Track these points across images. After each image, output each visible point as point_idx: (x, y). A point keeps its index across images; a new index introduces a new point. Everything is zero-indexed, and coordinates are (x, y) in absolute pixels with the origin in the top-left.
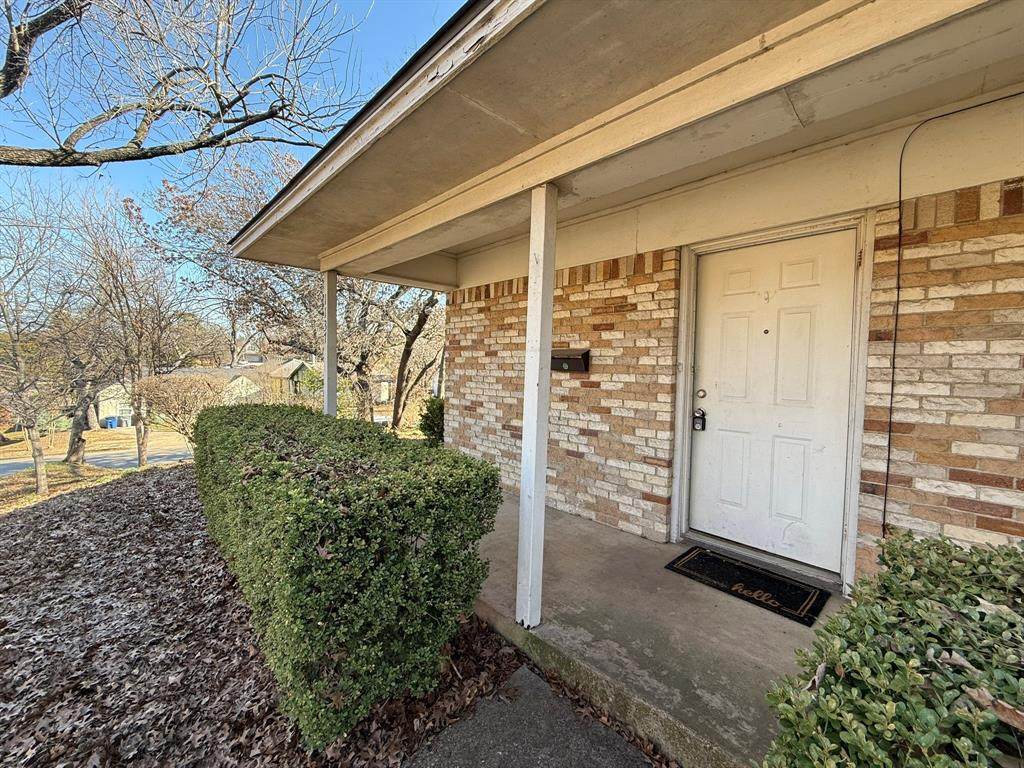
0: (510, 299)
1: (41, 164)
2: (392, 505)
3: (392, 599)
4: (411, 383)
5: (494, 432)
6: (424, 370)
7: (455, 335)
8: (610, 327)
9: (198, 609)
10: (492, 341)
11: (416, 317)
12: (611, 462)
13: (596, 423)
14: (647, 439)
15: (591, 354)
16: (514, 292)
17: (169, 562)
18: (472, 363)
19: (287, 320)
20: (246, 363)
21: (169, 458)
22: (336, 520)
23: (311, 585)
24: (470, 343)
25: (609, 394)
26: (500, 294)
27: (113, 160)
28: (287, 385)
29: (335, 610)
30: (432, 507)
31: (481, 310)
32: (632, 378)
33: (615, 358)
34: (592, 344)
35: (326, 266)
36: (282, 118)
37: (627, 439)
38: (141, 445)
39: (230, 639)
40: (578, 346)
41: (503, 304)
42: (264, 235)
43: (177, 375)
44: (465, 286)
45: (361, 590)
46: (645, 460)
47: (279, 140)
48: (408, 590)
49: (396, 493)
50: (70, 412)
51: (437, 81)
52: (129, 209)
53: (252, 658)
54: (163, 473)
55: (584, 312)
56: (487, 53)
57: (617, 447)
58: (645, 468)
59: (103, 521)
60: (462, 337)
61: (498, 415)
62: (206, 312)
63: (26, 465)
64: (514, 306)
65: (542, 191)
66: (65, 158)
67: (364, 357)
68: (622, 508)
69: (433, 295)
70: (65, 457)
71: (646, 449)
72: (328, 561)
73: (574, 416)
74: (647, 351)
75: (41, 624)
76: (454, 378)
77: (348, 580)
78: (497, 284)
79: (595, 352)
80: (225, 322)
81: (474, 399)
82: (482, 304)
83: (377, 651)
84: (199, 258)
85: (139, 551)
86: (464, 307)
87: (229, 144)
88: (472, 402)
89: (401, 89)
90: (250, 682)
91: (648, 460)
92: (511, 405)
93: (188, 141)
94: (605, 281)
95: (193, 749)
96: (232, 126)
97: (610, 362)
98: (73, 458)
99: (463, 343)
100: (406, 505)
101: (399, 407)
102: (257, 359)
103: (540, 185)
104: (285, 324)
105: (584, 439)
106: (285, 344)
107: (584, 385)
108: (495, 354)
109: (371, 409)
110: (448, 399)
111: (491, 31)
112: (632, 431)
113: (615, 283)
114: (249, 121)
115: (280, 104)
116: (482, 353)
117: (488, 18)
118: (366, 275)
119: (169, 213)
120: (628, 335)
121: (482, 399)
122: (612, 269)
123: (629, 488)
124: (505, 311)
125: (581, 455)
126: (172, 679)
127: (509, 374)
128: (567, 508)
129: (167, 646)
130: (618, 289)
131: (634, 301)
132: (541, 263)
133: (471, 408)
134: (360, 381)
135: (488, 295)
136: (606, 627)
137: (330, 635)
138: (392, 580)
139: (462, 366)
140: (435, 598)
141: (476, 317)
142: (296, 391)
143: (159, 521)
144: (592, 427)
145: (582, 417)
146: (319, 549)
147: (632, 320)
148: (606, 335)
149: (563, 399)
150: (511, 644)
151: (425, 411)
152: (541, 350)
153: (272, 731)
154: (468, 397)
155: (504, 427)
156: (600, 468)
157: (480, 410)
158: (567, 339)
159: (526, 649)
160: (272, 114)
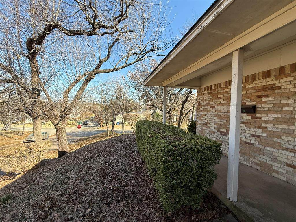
0: (220, 89)
1: (111, 72)
2: (188, 149)
3: (188, 177)
4: (183, 116)
5: (214, 133)
6: (188, 112)
7: (200, 102)
8: (267, 96)
9: (137, 167)
10: (213, 103)
11: (185, 97)
12: (267, 148)
13: (259, 132)
14: (288, 141)
15: (256, 107)
16: (222, 87)
17: (131, 155)
18: (206, 110)
19: (152, 100)
20: (142, 111)
21: (128, 132)
22: (173, 151)
23: (167, 166)
24: (205, 104)
25: (266, 122)
26: (216, 88)
27: (122, 68)
28: (151, 116)
29: (173, 175)
30: (200, 152)
31: (209, 94)
32: (279, 116)
33: (269, 108)
34: (257, 103)
35: (164, 85)
36: (153, 50)
37: (276, 140)
38: (123, 129)
39: (144, 176)
40: (250, 104)
41: (217, 91)
42: (151, 79)
43: (130, 113)
44: (203, 87)
45: (179, 171)
46: (288, 150)
47: (152, 56)
48: (192, 175)
49: (189, 146)
50: (112, 121)
51: (201, 29)
52: (123, 78)
53: (148, 183)
54: (128, 135)
55: (253, 91)
56: (219, 15)
57: (271, 143)
58: (287, 153)
59: (119, 144)
60: (202, 102)
61: (215, 127)
62: (135, 99)
63: (105, 131)
64: (222, 91)
65: (237, 52)
66: (115, 70)
67: (170, 109)
68: (274, 168)
69: (191, 90)
70: (111, 130)
71: (288, 145)
72: (171, 161)
73: (248, 129)
74: (288, 105)
75: (111, 163)
76: (200, 115)
77: (176, 168)
78: (215, 85)
79: (258, 106)
80: (138, 101)
81: (206, 121)
82: (210, 91)
83: (183, 190)
84: (134, 87)
85: (125, 152)
86: (203, 93)
87: (142, 59)
88: (206, 123)
89: (190, 34)
90: (148, 188)
91: (289, 150)
92: (221, 124)
93: (134, 61)
94: (263, 79)
95: (138, 200)
96: (143, 55)
97: (267, 109)
98: (112, 130)
99: (202, 104)
100: (192, 150)
101: (180, 123)
102: (144, 110)
103: (236, 50)
104: (151, 101)
105: (254, 138)
106: (151, 106)
107: (253, 118)
108: (214, 107)
109: (172, 123)
110: (197, 121)
111: (221, 9)
112: (280, 137)
113: (268, 79)
114: (146, 53)
115: (153, 47)
116: (210, 107)
117: (220, 5)
118: (174, 86)
119: (129, 77)
120: (276, 99)
121: (209, 122)
122: (267, 74)
123: (278, 160)
124: (218, 93)
125: (252, 144)
126: (133, 182)
127: (220, 114)
128: (245, 163)
129: (132, 174)
130: (270, 82)
131: (279, 85)
132: (237, 76)
133: (206, 124)
134: (169, 116)
135: (211, 88)
136: (270, 213)
137: (171, 181)
138: (188, 171)
139: (202, 111)
140: (200, 180)
141: (207, 96)
142: (153, 118)
143: (128, 145)
144: (257, 134)
145: (252, 130)
146: (169, 157)
147: (278, 93)
148: (264, 99)
149: (243, 123)
150: (225, 205)
151: (189, 125)
152: (237, 105)
153: (154, 203)
154: (204, 121)
155: (218, 131)
156: (262, 150)
157: (209, 125)
158: (245, 102)
159: (231, 209)
160: (151, 50)
